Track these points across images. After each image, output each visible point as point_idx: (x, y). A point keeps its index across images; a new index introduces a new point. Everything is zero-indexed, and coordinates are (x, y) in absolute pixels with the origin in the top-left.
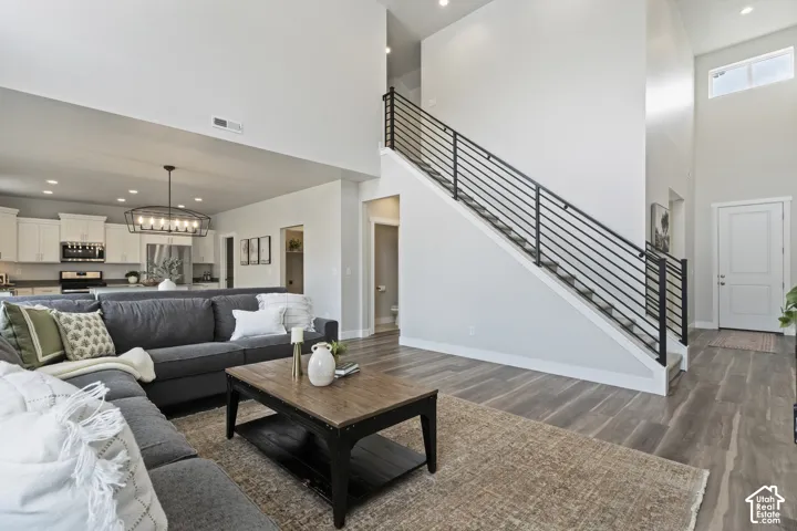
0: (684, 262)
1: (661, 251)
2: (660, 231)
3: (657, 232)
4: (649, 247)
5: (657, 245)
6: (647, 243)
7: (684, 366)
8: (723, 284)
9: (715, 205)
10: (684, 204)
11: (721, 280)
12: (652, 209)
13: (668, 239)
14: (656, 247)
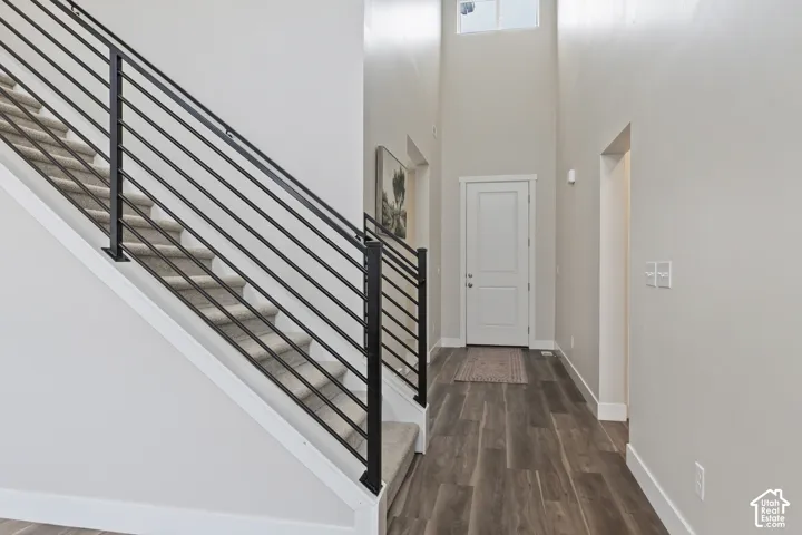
0: (421, 254)
1: (390, 235)
2: (391, 198)
3: (385, 199)
4: (371, 226)
5: (385, 223)
6: (366, 217)
7: (422, 447)
8: (471, 286)
9: (463, 180)
10: (428, 172)
11: (470, 281)
12: (378, 157)
13: (405, 217)
14: (383, 227)
